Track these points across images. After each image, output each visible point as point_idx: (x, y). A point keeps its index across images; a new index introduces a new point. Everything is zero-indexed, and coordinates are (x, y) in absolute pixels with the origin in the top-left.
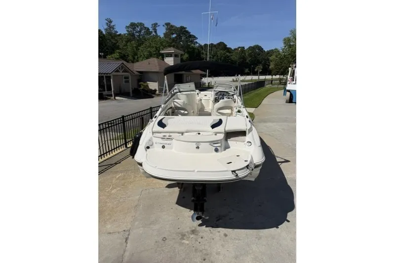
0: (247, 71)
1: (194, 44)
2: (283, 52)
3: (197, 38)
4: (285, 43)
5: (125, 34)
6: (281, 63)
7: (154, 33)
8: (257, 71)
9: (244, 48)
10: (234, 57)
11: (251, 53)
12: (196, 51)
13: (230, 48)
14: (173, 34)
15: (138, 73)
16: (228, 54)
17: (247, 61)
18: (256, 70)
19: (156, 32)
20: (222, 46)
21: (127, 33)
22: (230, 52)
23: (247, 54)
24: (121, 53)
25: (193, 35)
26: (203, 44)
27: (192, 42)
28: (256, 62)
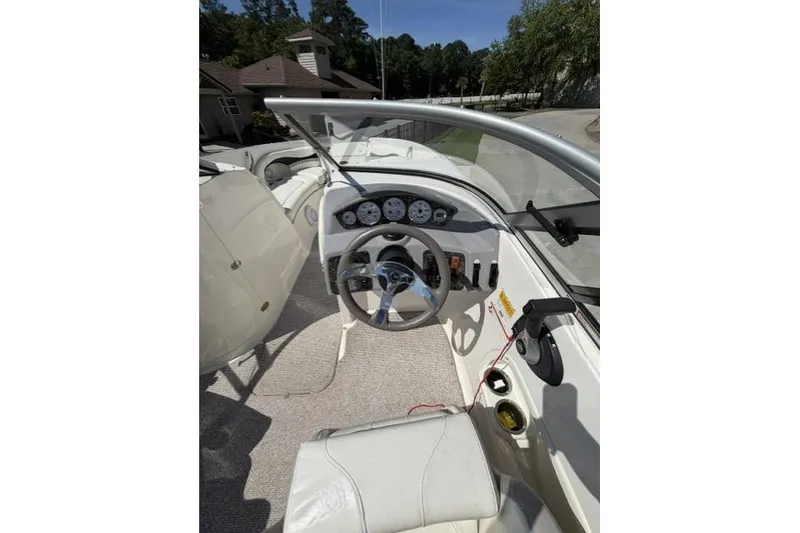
0: (443, 88)
1: (364, 38)
2: (505, 49)
3: (366, 26)
4: (511, 29)
5: (243, 15)
6: (501, 70)
7: (293, 13)
8: (460, 88)
9: (439, 46)
10: (426, 64)
11: (449, 57)
12: (368, 51)
13: (418, 47)
14: (326, 15)
15: (247, 91)
16: (415, 56)
17: (444, 71)
18: (457, 86)
19: (295, 10)
20: (407, 41)
21: (245, 11)
22: (419, 56)
23: (444, 57)
24: (243, 55)
25: (360, 20)
26: (377, 38)
27: (359, 32)
28: (456, 74)
